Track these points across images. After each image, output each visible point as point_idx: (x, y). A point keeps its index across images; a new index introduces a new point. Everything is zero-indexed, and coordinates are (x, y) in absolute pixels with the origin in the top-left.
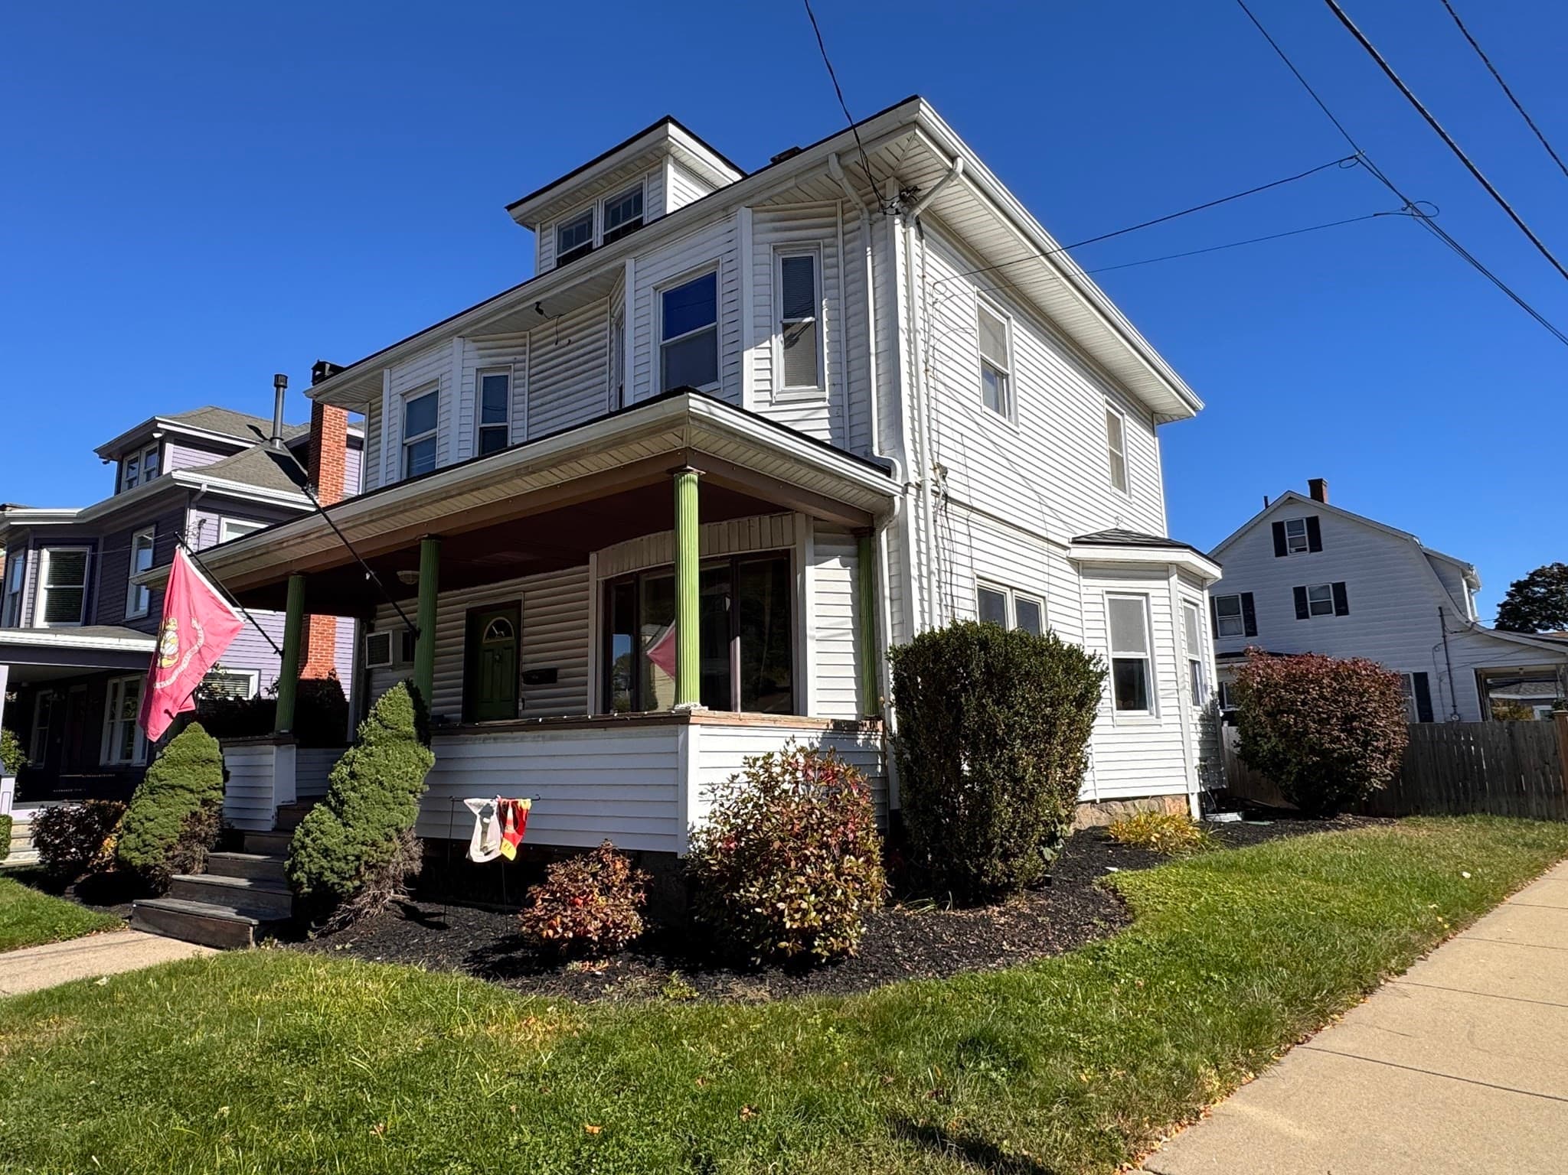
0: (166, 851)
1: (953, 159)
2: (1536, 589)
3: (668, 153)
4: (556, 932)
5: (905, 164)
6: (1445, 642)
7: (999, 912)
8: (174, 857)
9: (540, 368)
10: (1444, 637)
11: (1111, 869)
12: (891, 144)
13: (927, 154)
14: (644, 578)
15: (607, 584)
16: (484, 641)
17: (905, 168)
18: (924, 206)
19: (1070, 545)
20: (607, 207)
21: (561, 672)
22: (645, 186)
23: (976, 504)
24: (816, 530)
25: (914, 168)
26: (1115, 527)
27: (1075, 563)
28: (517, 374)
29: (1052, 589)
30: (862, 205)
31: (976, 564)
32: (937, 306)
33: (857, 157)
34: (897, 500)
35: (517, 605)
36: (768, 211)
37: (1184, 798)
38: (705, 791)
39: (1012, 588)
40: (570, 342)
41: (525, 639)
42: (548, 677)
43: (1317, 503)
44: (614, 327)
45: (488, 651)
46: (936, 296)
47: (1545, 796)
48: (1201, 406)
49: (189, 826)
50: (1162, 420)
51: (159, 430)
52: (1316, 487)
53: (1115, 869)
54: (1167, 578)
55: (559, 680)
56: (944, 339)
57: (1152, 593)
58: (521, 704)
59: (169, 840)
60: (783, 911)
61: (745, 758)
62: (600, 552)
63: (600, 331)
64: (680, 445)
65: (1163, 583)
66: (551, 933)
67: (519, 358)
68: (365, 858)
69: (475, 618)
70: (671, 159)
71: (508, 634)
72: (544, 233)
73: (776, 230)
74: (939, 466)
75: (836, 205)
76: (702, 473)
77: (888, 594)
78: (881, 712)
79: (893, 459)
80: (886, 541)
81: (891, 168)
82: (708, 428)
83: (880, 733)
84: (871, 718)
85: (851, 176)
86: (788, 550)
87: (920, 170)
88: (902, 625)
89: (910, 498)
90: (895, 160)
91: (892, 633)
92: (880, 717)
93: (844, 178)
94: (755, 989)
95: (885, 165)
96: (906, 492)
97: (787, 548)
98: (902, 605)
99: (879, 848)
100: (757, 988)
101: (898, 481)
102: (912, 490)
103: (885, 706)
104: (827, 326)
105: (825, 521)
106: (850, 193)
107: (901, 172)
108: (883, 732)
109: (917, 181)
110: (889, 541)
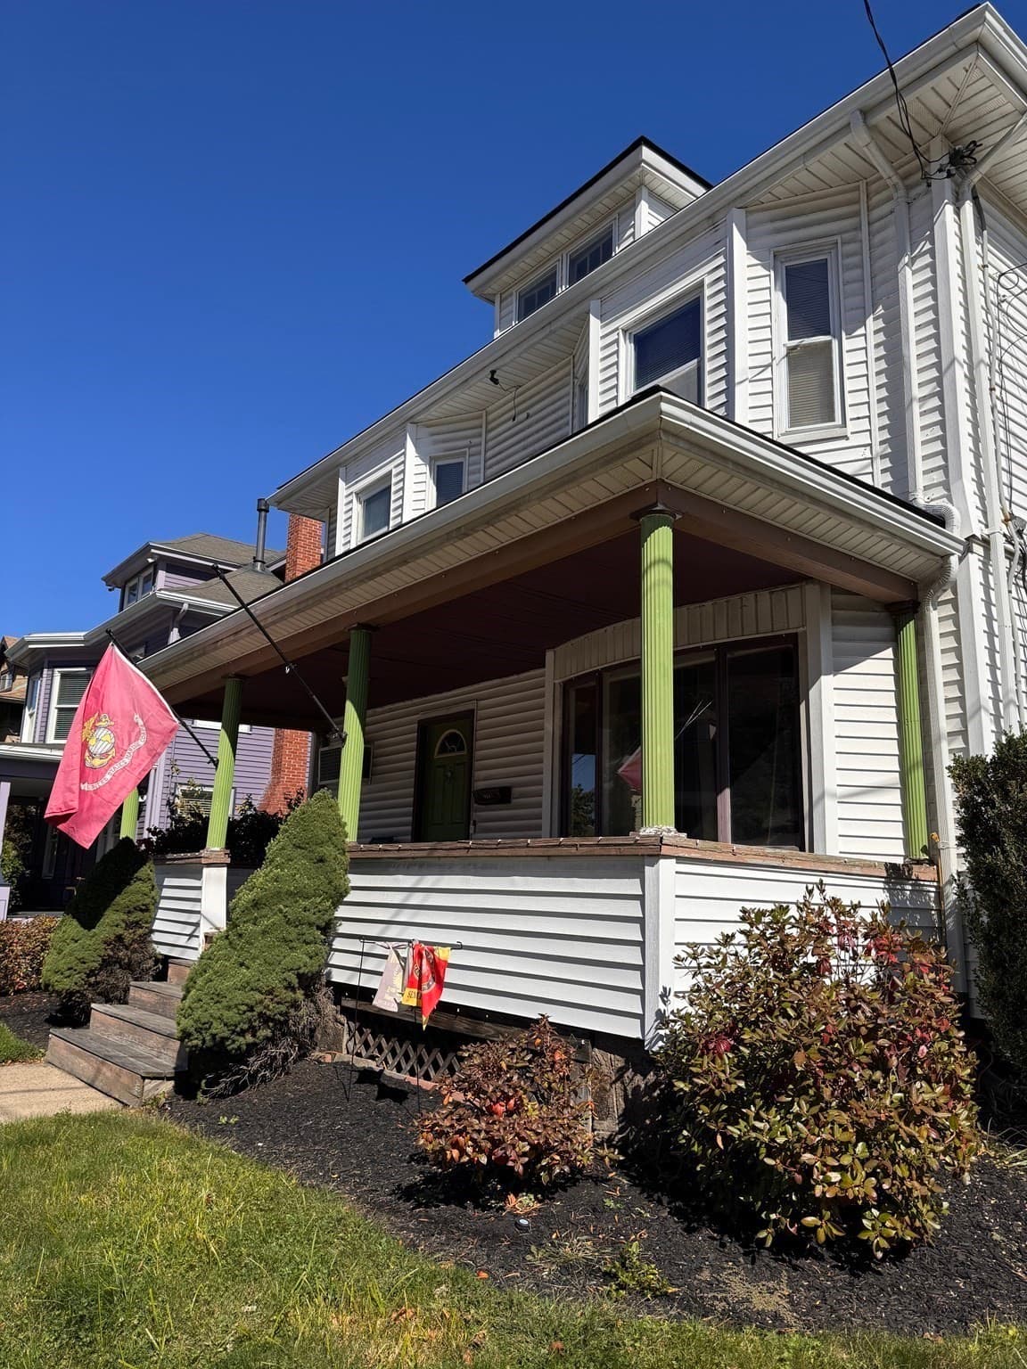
0: (88, 976)
3: (642, 184)
4: (463, 1152)
5: (958, 112)
8: (97, 983)
9: (497, 449)
12: (941, 81)
13: (992, 90)
14: (608, 679)
15: (566, 686)
16: (436, 756)
17: (960, 117)
18: (984, 168)
20: (572, 262)
21: (515, 791)
22: (615, 229)
24: (833, 608)
25: (973, 115)
28: (473, 459)
30: (895, 179)
32: (1004, 305)
33: (893, 110)
34: (954, 560)
35: (469, 715)
36: (766, 210)
38: (683, 955)
40: (528, 416)
41: (478, 754)
42: (502, 796)
44: (577, 390)
45: (439, 767)
46: (1002, 291)
49: (112, 950)
51: (152, 555)
55: (514, 801)
56: (1014, 350)
58: (472, 827)
59: (91, 964)
60: (811, 1167)
61: (744, 911)
62: (558, 649)
63: (563, 397)
64: (649, 476)
66: (456, 1153)
67: (475, 441)
68: (259, 1009)
69: (425, 730)
70: (645, 192)
71: (461, 748)
72: (504, 304)
73: (779, 231)
74: (1013, 517)
75: (858, 188)
76: (678, 517)
77: (941, 691)
78: (933, 855)
79: (950, 506)
80: (936, 618)
81: (939, 121)
82: (687, 446)
83: (935, 884)
84: (919, 862)
85: (881, 138)
86: (796, 634)
87: (979, 118)
88: (964, 733)
89: (974, 560)
90: (945, 106)
91: (949, 744)
92: (933, 862)
93: (873, 147)
94: (765, 1288)
95: (930, 117)
96: (969, 550)
97: (794, 631)
98: (963, 707)
99: (969, 1071)
100: (769, 1288)
101: (956, 534)
102: (978, 549)
103: (941, 846)
104: (847, 344)
105: (849, 593)
106: (879, 164)
107: (952, 126)
108: (938, 882)
109: (974, 137)
110: (941, 619)
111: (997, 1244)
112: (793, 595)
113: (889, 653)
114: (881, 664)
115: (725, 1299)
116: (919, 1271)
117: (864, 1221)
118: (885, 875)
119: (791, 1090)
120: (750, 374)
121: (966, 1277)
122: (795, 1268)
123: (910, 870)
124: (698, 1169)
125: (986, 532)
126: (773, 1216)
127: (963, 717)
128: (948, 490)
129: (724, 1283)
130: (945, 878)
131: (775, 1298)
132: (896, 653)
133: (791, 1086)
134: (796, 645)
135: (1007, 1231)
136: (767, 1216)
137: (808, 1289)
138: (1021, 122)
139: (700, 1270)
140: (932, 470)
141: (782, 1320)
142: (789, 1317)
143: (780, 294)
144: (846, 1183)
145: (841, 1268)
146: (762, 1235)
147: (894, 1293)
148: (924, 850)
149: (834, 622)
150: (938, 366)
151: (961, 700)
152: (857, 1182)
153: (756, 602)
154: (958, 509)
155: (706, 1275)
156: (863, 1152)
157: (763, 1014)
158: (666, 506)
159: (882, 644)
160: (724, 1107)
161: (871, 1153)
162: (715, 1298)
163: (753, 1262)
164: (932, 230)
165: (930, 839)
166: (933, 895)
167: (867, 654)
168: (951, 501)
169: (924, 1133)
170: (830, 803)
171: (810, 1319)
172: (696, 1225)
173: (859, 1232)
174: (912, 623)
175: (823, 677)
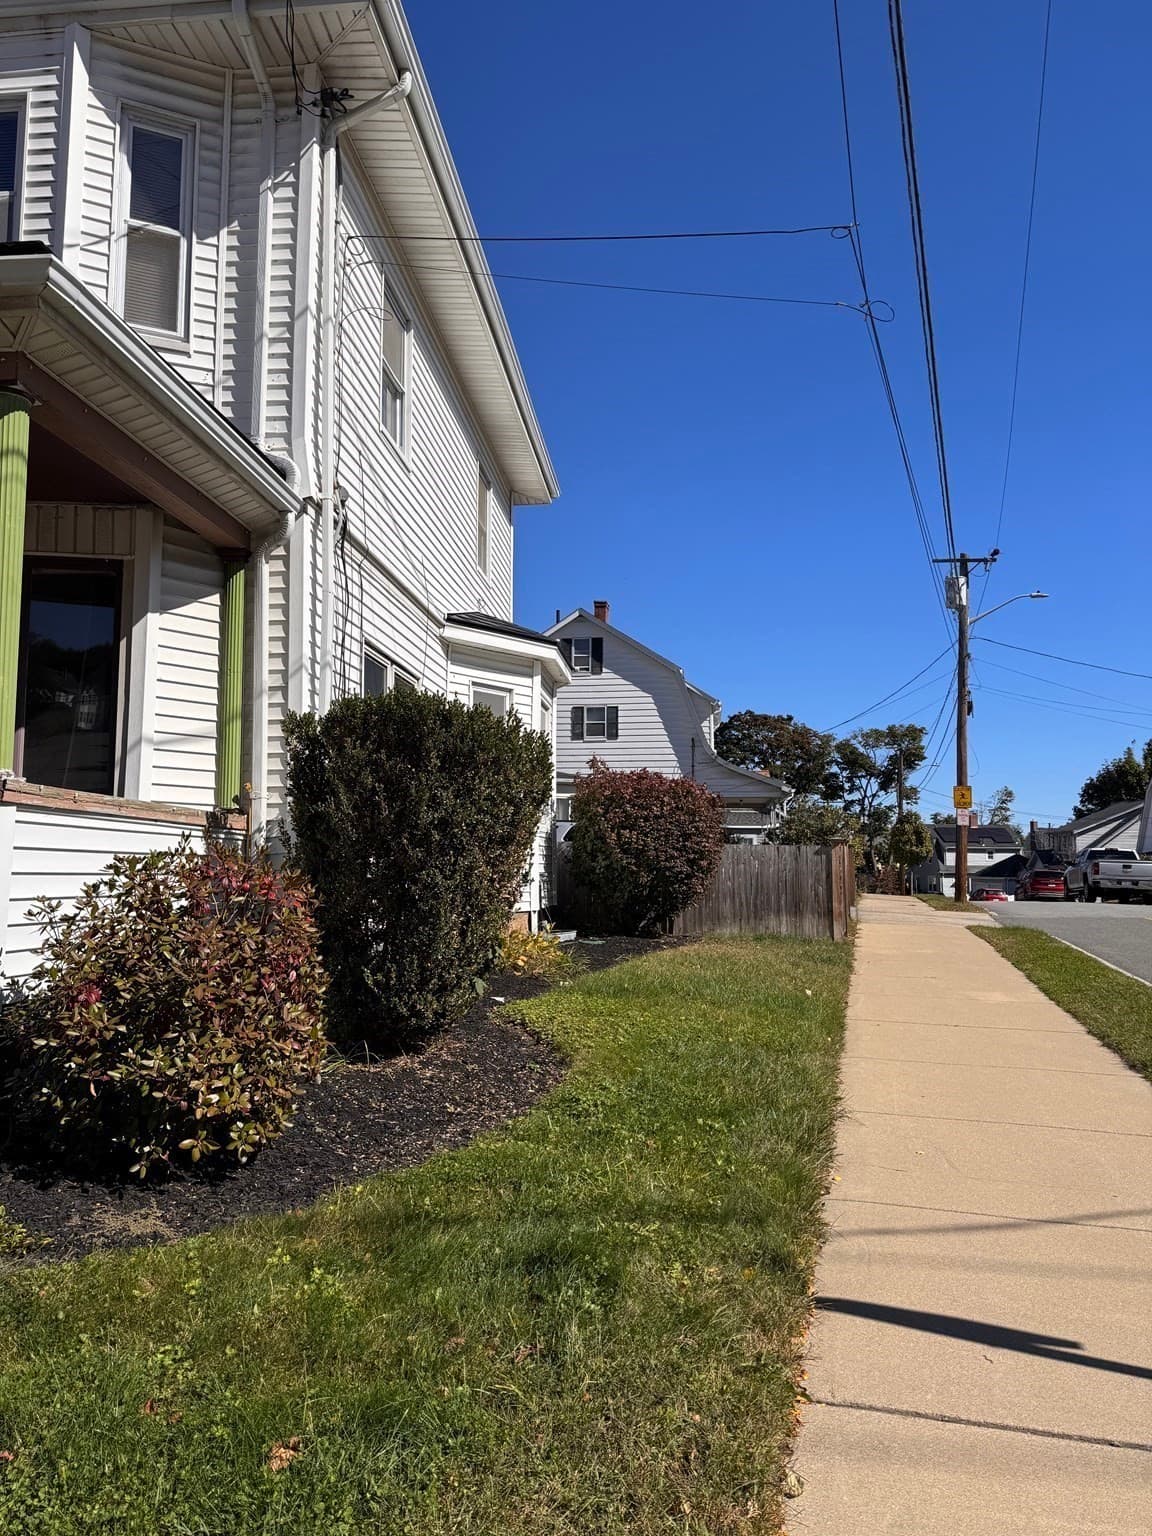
1: (401, 71)
2: (733, 732)
5: (339, 50)
6: (693, 772)
7: (420, 1063)
10: (693, 766)
11: (497, 999)
12: (330, 11)
13: (371, 47)
17: (337, 56)
18: (352, 121)
19: (444, 622)
23: (372, 549)
24: (165, 540)
25: (349, 62)
26: (476, 610)
27: (447, 645)
29: (428, 673)
30: (267, 88)
31: (367, 627)
32: (348, 270)
33: (280, 14)
34: (291, 517)
36: (116, 45)
37: (527, 916)
39: (394, 662)
43: (598, 621)
46: (348, 255)
47: (816, 915)
48: (557, 493)
50: (518, 501)
52: (601, 606)
53: (501, 999)
54: (532, 677)
56: (352, 319)
57: (517, 690)
60: (196, 1093)
64: (9, 345)
65: (526, 681)
73: (129, 80)
74: (338, 486)
75: (224, 75)
76: (37, 403)
77: (267, 646)
78: (244, 804)
79: (291, 461)
80: (268, 572)
81: (318, 49)
82: (67, 327)
83: (244, 832)
84: (230, 811)
85: (260, 37)
86: (121, 561)
87: (355, 67)
88: (284, 690)
89: (307, 520)
90: (327, 39)
91: (269, 698)
92: (243, 810)
93: (250, 39)
94: (138, 1216)
95: (312, 42)
96: (304, 510)
97: (119, 558)
98: (286, 663)
99: (324, 989)
100: (141, 1215)
101: (296, 491)
102: (311, 510)
103: (253, 796)
104: (197, 250)
105: (185, 528)
106: (254, 63)
107: (329, 61)
108: (247, 831)
109: (346, 84)
110: (272, 574)
111: (320, 1135)
112: (121, 516)
113: (216, 599)
114: (207, 608)
115: (103, 1235)
116: (267, 1169)
117: (232, 1134)
118: (205, 823)
119: (178, 1025)
120: (83, 241)
121: (304, 1164)
122: (162, 1193)
123: (226, 819)
124: (63, 1122)
125: (320, 496)
126: (147, 1149)
127: (285, 674)
128: (289, 443)
129: (98, 1222)
130: (254, 827)
131: (151, 1221)
132: (223, 600)
133: (177, 1023)
134: (120, 574)
135: (325, 1124)
136: (141, 1150)
137: (177, 1206)
138: (390, 93)
139: (69, 1217)
140: (275, 419)
141: (162, 1237)
142: (167, 1231)
143: (125, 158)
144: (224, 1101)
145: (202, 1183)
146: (135, 1169)
147: (251, 1190)
148: (236, 800)
149: (165, 556)
150: (290, 310)
151: (285, 657)
152: (233, 1099)
153: (76, 515)
154: (299, 465)
155: (76, 1220)
156: (239, 1071)
157: (139, 960)
158: (25, 386)
159: (208, 589)
160: (99, 1055)
161: (247, 1071)
162: (92, 1236)
163: (121, 1198)
164: (298, 164)
165: (242, 788)
166: (240, 843)
167: (194, 597)
168: (291, 455)
169: (289, 1046)
170: (146, 750)
171: (185, 1227)
172: (51, 1180)
173: (228, 1144)
174: (242, 572)
175: (149, 615)
